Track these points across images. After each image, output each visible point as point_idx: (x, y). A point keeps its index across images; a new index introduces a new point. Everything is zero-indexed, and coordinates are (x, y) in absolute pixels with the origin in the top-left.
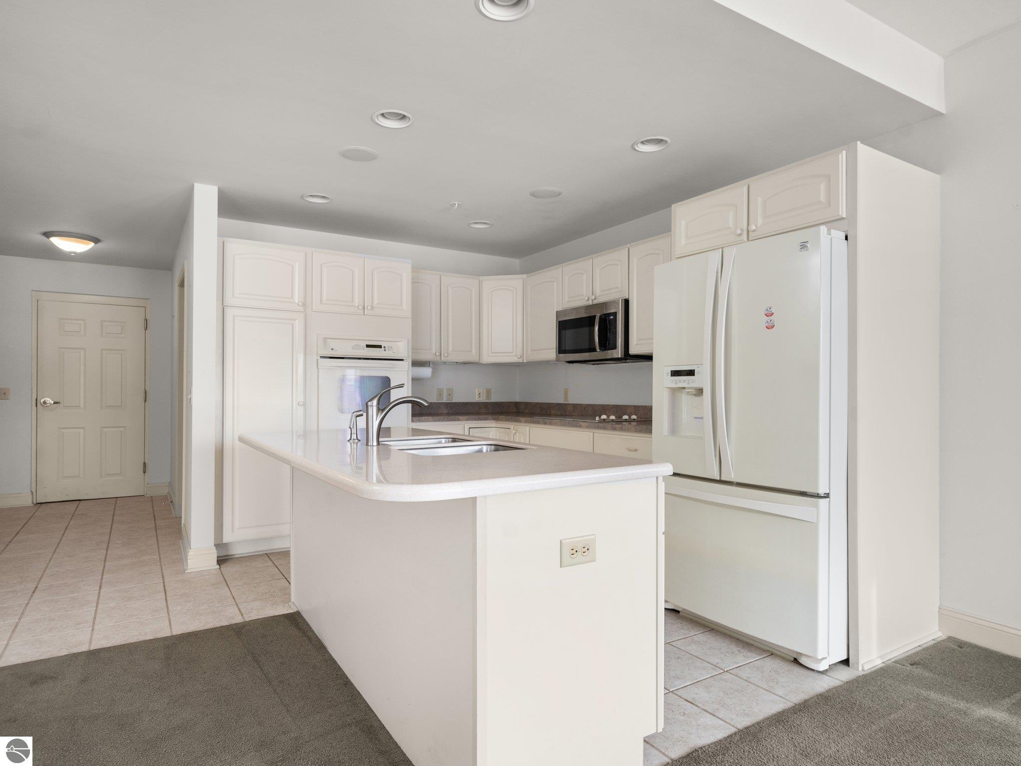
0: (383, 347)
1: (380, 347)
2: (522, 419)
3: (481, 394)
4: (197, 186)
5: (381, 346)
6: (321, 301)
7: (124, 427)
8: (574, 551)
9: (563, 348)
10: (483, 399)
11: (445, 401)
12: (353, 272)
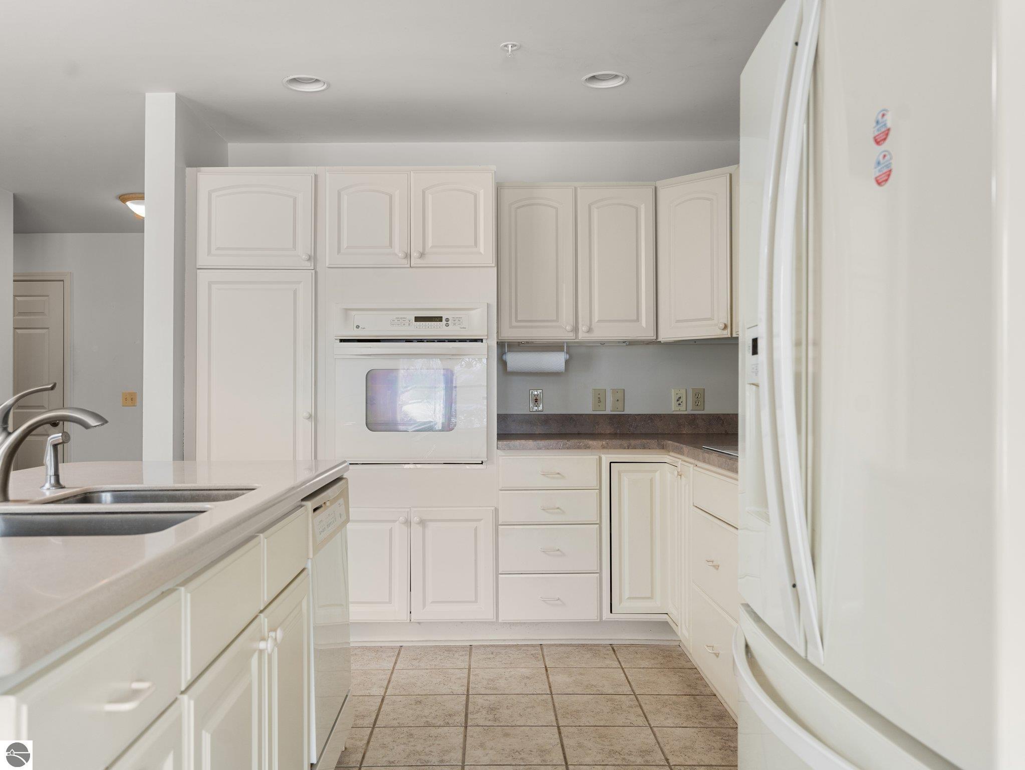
0: (444, 319)
1: (440, 319)
3: (683, 399)
4: (150, 97)
5: (441, 317)
6: (339, 249)
10: (687, 408)
11: (608, 412)
12: (391, 197)
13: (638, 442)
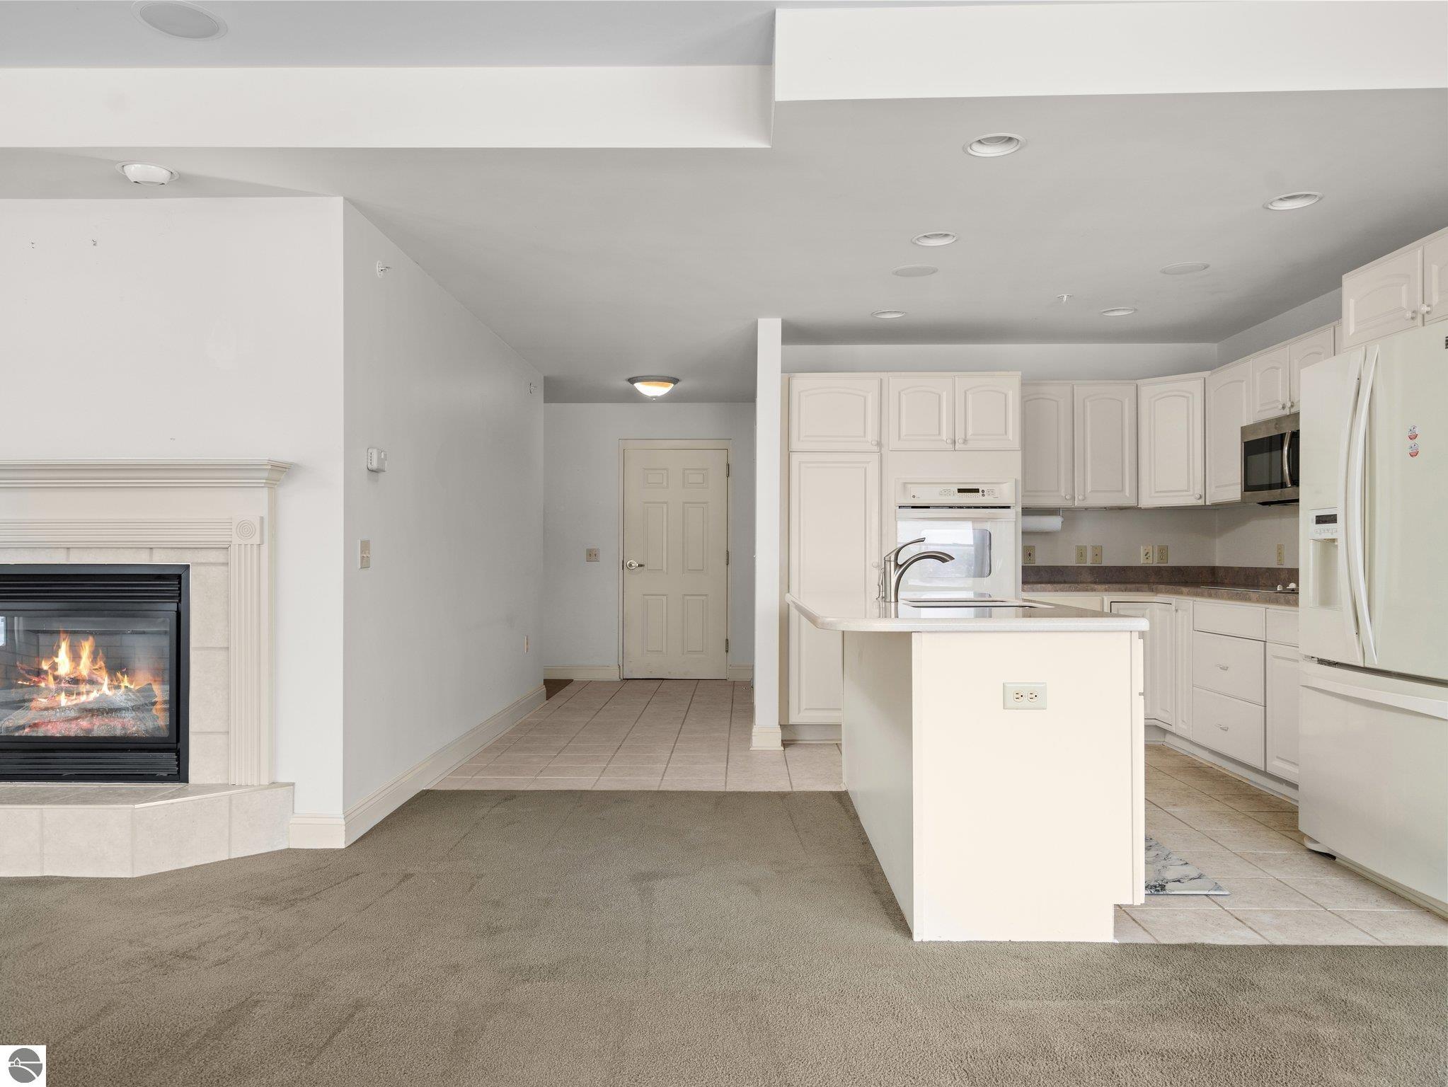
0: (980, 491)
1: (977, 491)
2: (1185, 590)
3: (1151, 554)
4: (762, 322)
5: (978, 489)
6: (899, 436)
7: (706, 595)
8: (1019, 696)
9: (1253, 482)
10: (1153, 561)
11: (1089, 564)
12: (940, 396)
13: (1134, 586)
